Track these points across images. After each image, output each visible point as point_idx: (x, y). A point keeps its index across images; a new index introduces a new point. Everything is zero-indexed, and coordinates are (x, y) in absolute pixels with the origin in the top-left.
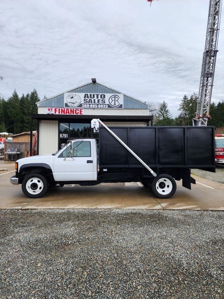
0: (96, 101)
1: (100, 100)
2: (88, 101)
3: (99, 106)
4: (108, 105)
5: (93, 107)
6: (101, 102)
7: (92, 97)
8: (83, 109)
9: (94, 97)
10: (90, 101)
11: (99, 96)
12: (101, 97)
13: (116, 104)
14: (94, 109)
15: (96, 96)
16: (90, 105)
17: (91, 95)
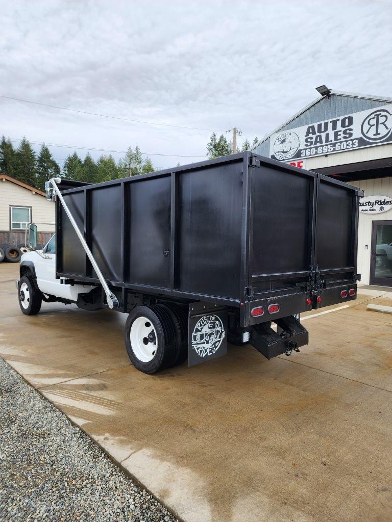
0: (331, 138)
1: (339, 133)
2: (313, 140)
3: (337, 147)
4: (360, 140)
5: (323, 153)
6: (341, 136)
7: (323, 130)
8: (304, 161)
9: (326, 128)
10: (318, 140)
11: (339, 124)
12: (343, 125)
13: (379, 134)
14: (326, 156)
15: (330, 125)
16: (316, 148)
17: (320, 126)
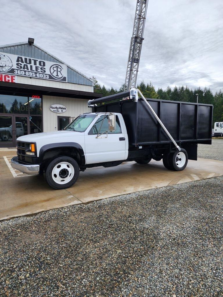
0: (34, 68)
1: (38, 68)
2: (23, 66)
3: (38, 75)
4: (49, 75)
5: (29, 76)
6: (40, 70)
7: (28, 62)
8: (16, 77)
9: (30, 63)
10: (26, 67)
11: (38, 63)
12: (40, 64)
13: (58, 76)
14: (31, 78)
15: (33, 62)
16: (25, 71)
17: (26, 59)
